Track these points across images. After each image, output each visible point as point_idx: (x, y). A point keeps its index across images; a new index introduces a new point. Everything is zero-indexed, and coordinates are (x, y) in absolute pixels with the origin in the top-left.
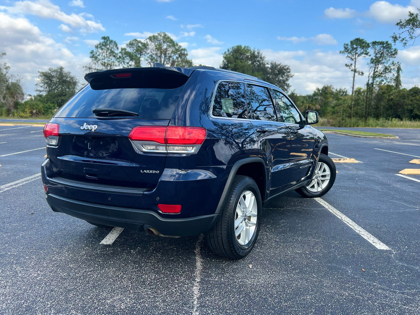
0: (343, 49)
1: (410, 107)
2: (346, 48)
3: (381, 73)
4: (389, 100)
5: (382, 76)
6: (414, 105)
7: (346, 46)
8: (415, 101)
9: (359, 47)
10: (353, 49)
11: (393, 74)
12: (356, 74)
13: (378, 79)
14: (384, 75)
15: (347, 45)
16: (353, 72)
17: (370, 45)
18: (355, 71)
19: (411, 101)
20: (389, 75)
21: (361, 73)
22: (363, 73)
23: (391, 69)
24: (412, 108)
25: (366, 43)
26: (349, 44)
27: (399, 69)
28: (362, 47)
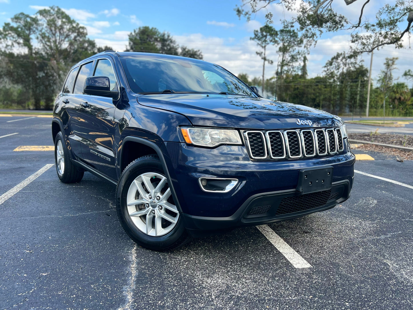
0: (253, 36)
1: (312, 95)
2: (256, 35)
3: (289, 62)
4: (295, 89)
5: (290, 65)
6: (316, 94)
7: (256, 33)
8: (318, 90)
9: (268, 34)
10: (263, 36)
11: (300, 64)
12: (266, 62)
13: (285, 68)
14: (291, 64)
15: (257, 31)
16: (263, 60)
17: (279, 33)
18: (265, 59)
19: (314, 90)
20: (296, 64)
21: (270, 62)
22: (272, 62)
23: (297, 58)
24: (314, 97)
25: (275, 31)
26: (259, 31)
27: (305, 59)
28: (271, 35)
